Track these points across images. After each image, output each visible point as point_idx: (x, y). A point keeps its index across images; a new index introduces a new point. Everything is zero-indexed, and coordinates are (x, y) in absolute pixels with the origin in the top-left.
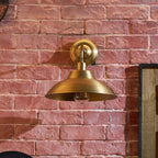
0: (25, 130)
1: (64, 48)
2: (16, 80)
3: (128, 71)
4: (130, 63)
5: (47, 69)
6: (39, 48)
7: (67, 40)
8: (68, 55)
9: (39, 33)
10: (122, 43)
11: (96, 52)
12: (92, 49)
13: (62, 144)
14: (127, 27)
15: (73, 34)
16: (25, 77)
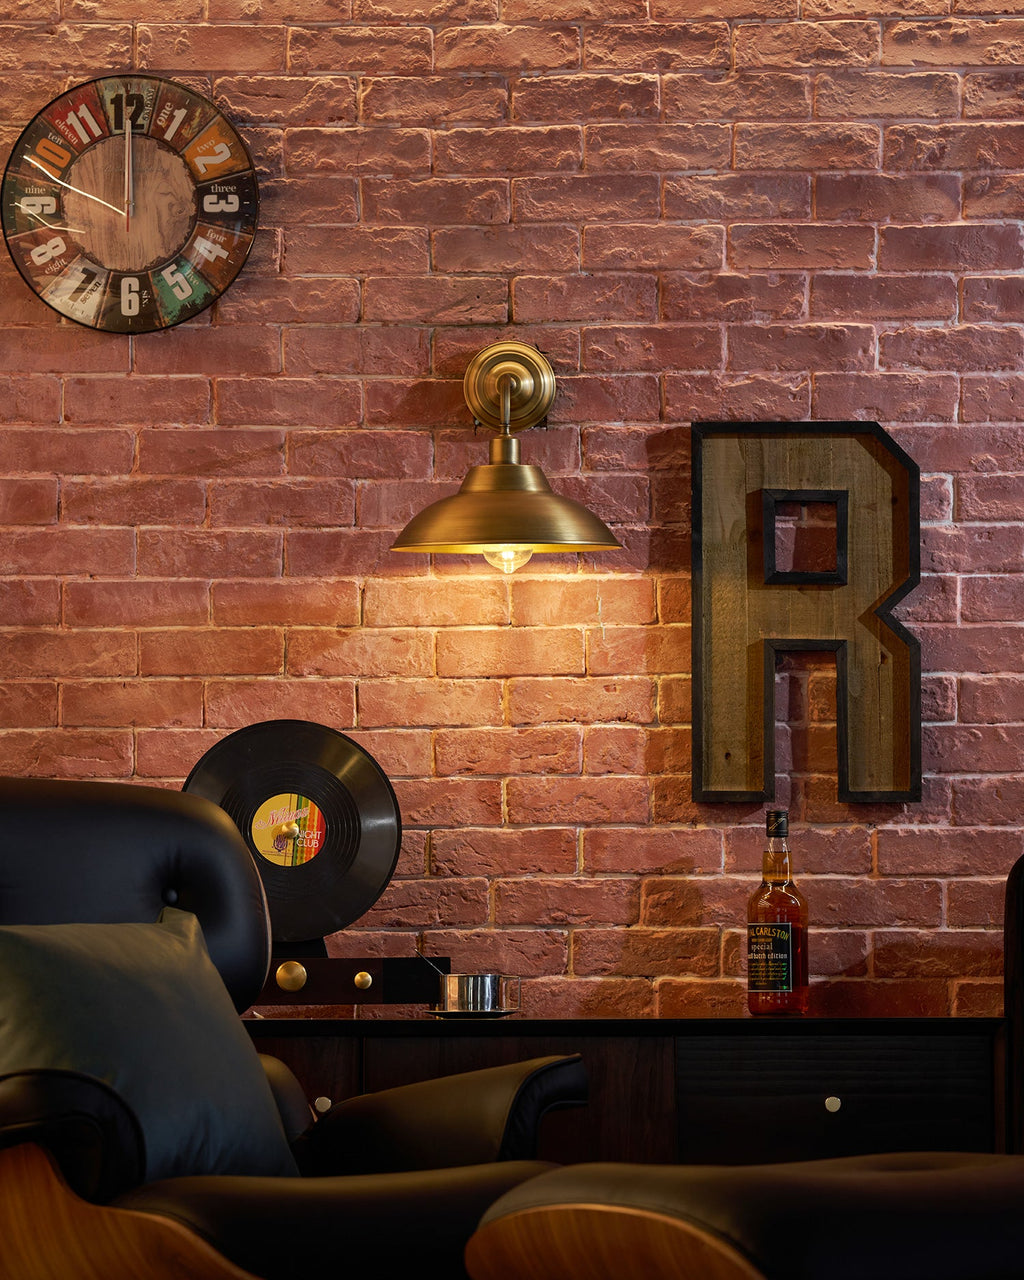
0: (324, 643)
1: (443, 369)
2: (285, 480)
3: (655, 444)
4: (662, 417)
5: (388, 443)
6: (358, 369)
7: (451, 345)
8: (456, 394)
9: (359, 319)
10: (635, 351)
11: (548, 380)
12: (535, 373)
13: (446, 691)
14: (649, 300)
15: (472, 324)
16: (317, 469)
